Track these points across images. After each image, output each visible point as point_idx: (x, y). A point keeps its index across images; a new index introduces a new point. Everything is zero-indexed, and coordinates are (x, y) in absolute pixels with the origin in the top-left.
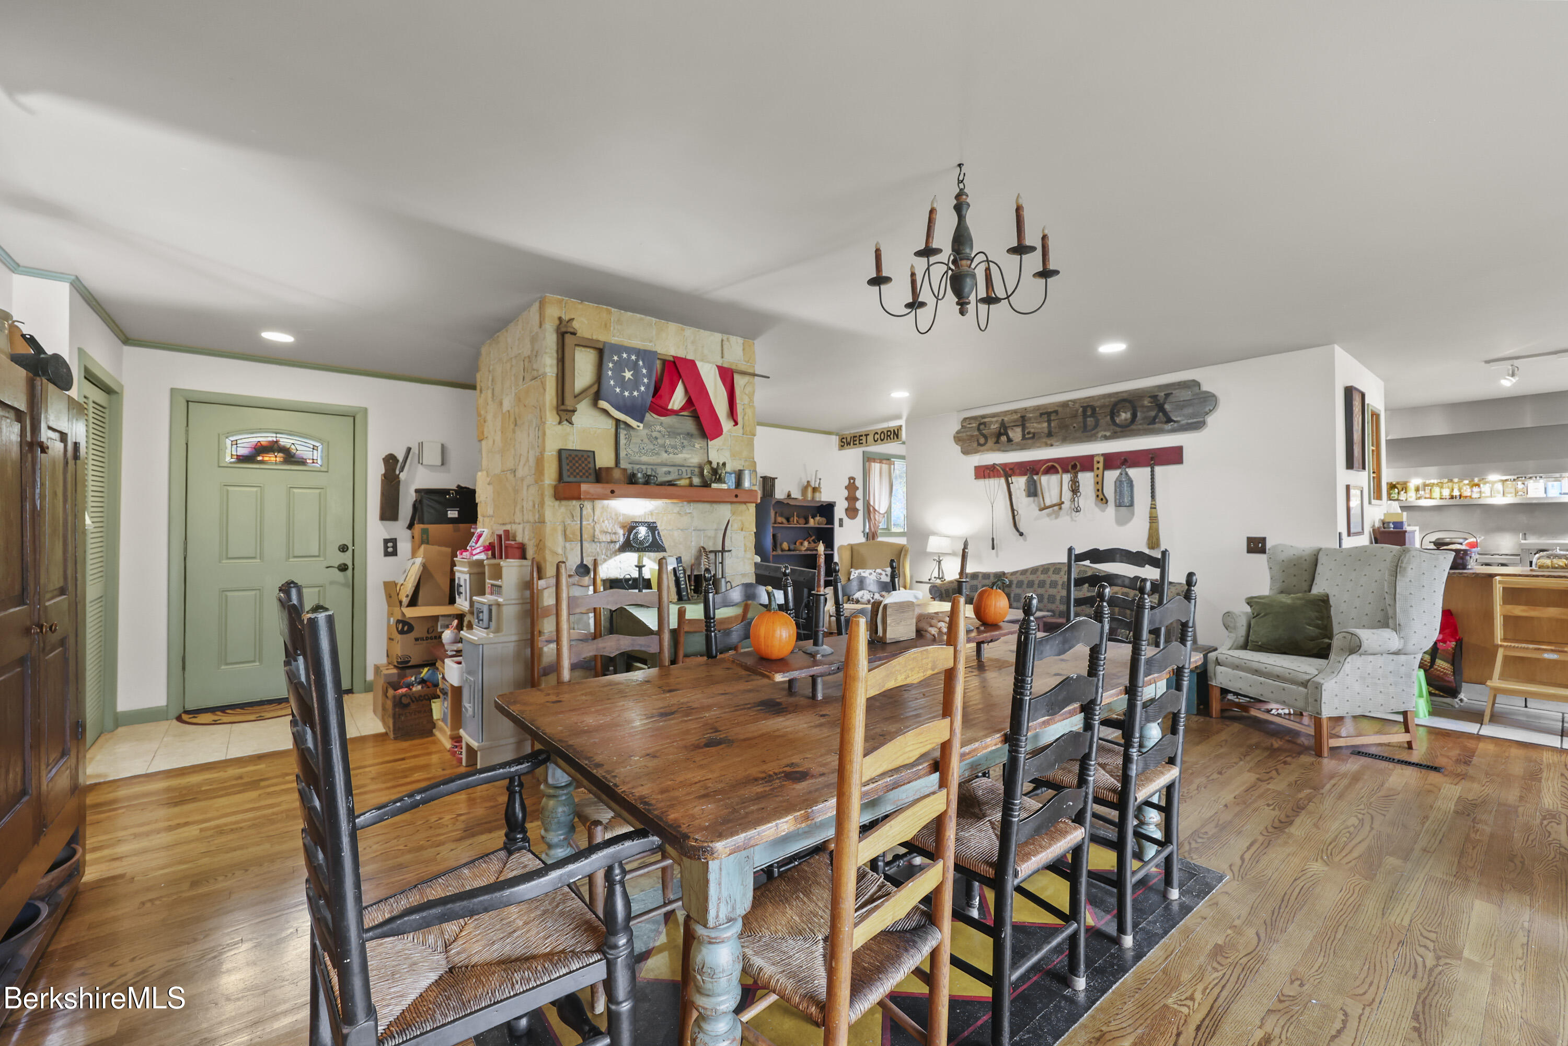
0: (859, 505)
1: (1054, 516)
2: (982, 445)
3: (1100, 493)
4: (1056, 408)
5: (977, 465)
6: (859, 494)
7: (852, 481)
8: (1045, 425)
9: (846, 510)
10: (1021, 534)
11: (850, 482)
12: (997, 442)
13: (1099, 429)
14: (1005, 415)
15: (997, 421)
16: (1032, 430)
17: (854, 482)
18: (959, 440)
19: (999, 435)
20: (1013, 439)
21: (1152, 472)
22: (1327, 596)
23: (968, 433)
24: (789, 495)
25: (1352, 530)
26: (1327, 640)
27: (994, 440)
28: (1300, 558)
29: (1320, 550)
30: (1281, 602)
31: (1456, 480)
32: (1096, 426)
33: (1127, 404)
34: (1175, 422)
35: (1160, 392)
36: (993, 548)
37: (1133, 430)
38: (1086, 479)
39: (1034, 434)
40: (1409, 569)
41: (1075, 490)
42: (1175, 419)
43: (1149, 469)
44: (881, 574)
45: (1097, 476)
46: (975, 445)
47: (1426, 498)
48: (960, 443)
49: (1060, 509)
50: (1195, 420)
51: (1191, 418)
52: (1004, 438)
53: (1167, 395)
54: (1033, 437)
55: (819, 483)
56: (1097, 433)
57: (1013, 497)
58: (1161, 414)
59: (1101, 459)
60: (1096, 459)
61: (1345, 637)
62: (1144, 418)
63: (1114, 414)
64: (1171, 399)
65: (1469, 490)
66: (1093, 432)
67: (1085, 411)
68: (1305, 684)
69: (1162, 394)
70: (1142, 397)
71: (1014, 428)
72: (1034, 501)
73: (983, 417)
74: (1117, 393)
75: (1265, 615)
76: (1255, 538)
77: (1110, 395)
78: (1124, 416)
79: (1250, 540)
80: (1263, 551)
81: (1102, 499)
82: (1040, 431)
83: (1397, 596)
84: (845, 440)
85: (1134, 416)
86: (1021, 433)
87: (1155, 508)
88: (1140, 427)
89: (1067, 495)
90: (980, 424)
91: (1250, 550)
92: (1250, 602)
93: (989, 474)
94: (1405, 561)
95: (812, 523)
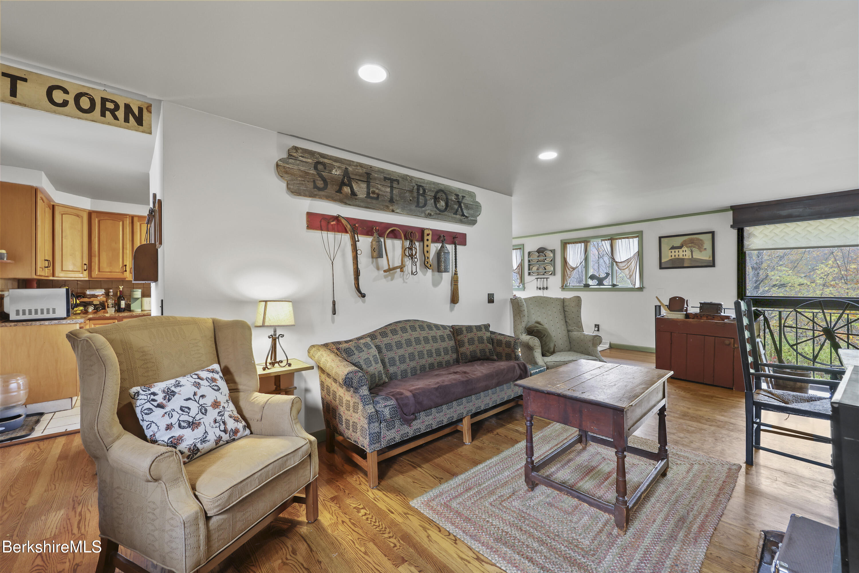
2: (319, 189)
4: (398, 178)
5: (311, 211)
8: (388, 190)
10: (362, 294)
12: (339, 191)
13: (427, 208)
14: (350, 165)
15: (339, 167)
16: (376, 191)
18: (284, 172)
19: (343, 184)
20: (358, 193)
21: (456, 248)
23: (303, 168)
27: (337, 188)
32: (425, 204)
33: (444, 195)
34: (465, 216)
35: (460, 194)
36: (334, 313)
37: (446, 216)
39: (378, 195)
41: (413, 256)
43: (454, 246)
45: (427, 246)
46: (311, 185)
48: (288, 177)
49: (400, 271)
50: (471, 218)
52: (346, 190)
53: (463, 197)
54: (377, 198)
56: (426, 210)
57: (358, 255)
58: (460, 209)
59: (429, 233)
62: (452, 209)
63: (436, 199)
64: (464, 200)
66: (423, 209)
67: (418, 189)
70: (451, 192)
71: (359, 182)
73: (321, 155)
74: (438, 184)
76: (491, 294)
77: (434, 183)
78: (441, 203)
80: (493, 301)
82: (383, 194)
85: (447, 205)
86: (365, 190)
87: (457, 276)
88: (449, 215)
90: (317, 163)
91: (489, 301)
93: (328, 225)
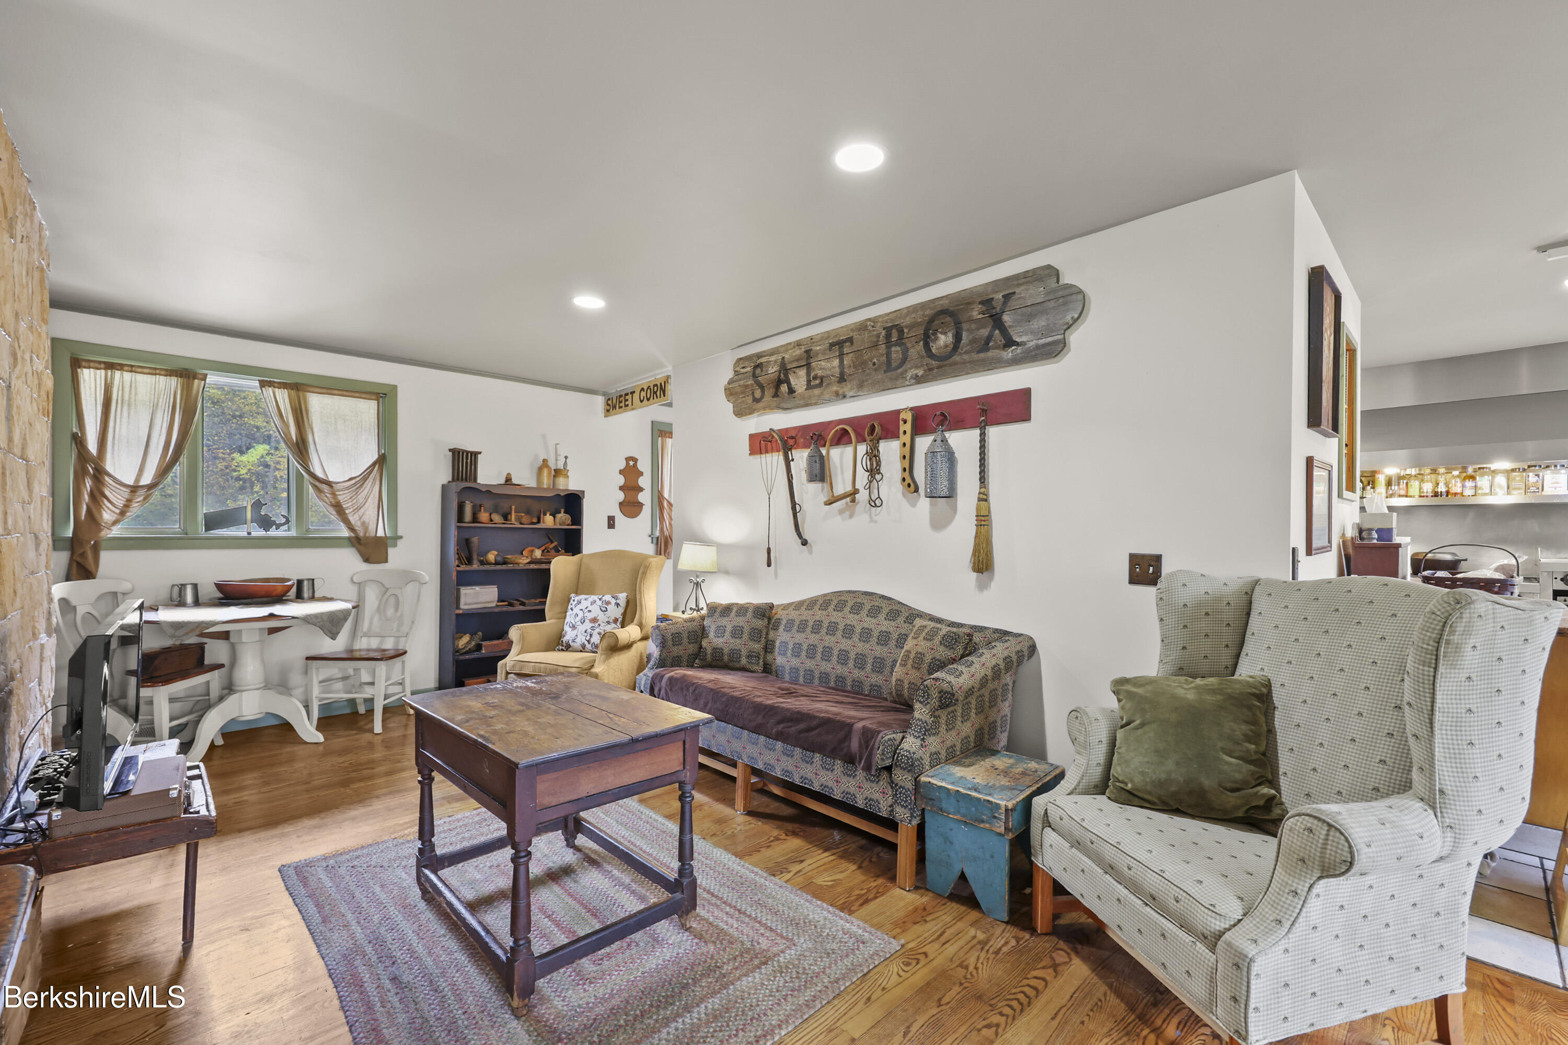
0: (645, 497)
1: (847, 513)
2: (757, 401)
3: (907, 475)
4: (851, 334)
5: (753, 432)
6: (644, 482)
7: (631, 463)
8: (836, 362)
9: (621, 504)
10: (805, 543)
11: (628, 464)
12: (776, 395)
13: (907, 365)
14: (787, 351)
15: (776, 361)
16: (820, 373)
17: (635, 465)
18: (731, 394)
19: (779, 382)
20: (796, 388)
21: (983, 435)
22: (1268, 685)
23: (742, 383)
24: (508, 480)
25: (1316, 544)
26: (1266, 790)
27: (772, 391)
28: (1218, 599)
29: (1257, 582)
30: (1174, 697)
31: (1442, 470)
32: (904, 360)
33: (948, 319)
34: (1018, 344)
35: (996, 292)
36: (769, 565)
37: (955, 364)
38: (890, 450)
39: (822, 378)
40: (1468, 648)
41: (874, 471)
42: (1018, 340)
43: (977, 432)
44: (608, 603)
45: (904, 445)
46: (749, 400)
47: (1400, 496)
48: (734, 399)
49: (853, 501)
50: (1050, 339)
51: (1044, 336)
52: (784, 388)
53: (1007, 297)
54: (821, 385)
55: (565, 463)
56: (906, 371)
57: (794, 481)
58: (997, 332)
59: (908, 416)
60: (902, 416)
61: (1310, 830)
62: (973, 341)
63: (929, 337)
64: (1013, 303)
65: (1459, 485)
66: (900, 370)
67: (888, 336)
68: (1213, 940)
69: (999, 296)
70: (969, 304)
71: (797, 370)
72: (823, 489)
73: (759, 355)
74: (934, 301)
75: (1142, 725)
76: (1143, 556)
77: (923, 306)
78: (944, 340)
79: (1136, 560)
80: (1153, 580)
81: (909, 485)
82: (829, 373)
83: (1438, 716)
84: (610, 402)
85: (958, 338)
86: (805, 378)
87: (986, 500)
88: (966, 357)
89: (862, 477)
90: (756, 367)
91: (1134, 579)
92: (1120, 686)
93: (766, 446)
94: (1460, 629)
95: (548, 521)
